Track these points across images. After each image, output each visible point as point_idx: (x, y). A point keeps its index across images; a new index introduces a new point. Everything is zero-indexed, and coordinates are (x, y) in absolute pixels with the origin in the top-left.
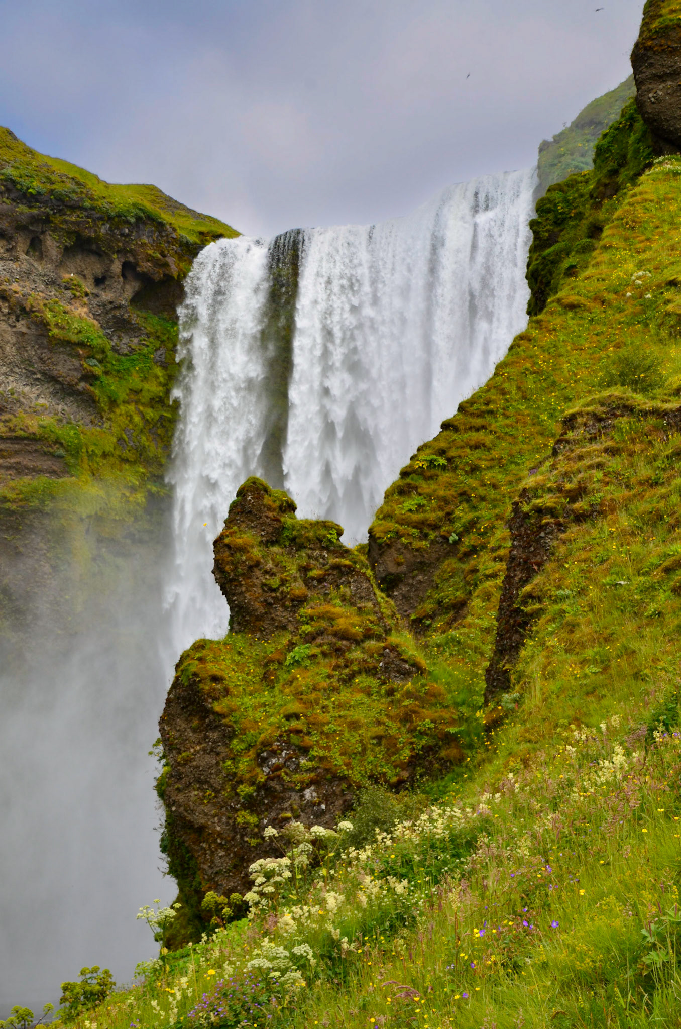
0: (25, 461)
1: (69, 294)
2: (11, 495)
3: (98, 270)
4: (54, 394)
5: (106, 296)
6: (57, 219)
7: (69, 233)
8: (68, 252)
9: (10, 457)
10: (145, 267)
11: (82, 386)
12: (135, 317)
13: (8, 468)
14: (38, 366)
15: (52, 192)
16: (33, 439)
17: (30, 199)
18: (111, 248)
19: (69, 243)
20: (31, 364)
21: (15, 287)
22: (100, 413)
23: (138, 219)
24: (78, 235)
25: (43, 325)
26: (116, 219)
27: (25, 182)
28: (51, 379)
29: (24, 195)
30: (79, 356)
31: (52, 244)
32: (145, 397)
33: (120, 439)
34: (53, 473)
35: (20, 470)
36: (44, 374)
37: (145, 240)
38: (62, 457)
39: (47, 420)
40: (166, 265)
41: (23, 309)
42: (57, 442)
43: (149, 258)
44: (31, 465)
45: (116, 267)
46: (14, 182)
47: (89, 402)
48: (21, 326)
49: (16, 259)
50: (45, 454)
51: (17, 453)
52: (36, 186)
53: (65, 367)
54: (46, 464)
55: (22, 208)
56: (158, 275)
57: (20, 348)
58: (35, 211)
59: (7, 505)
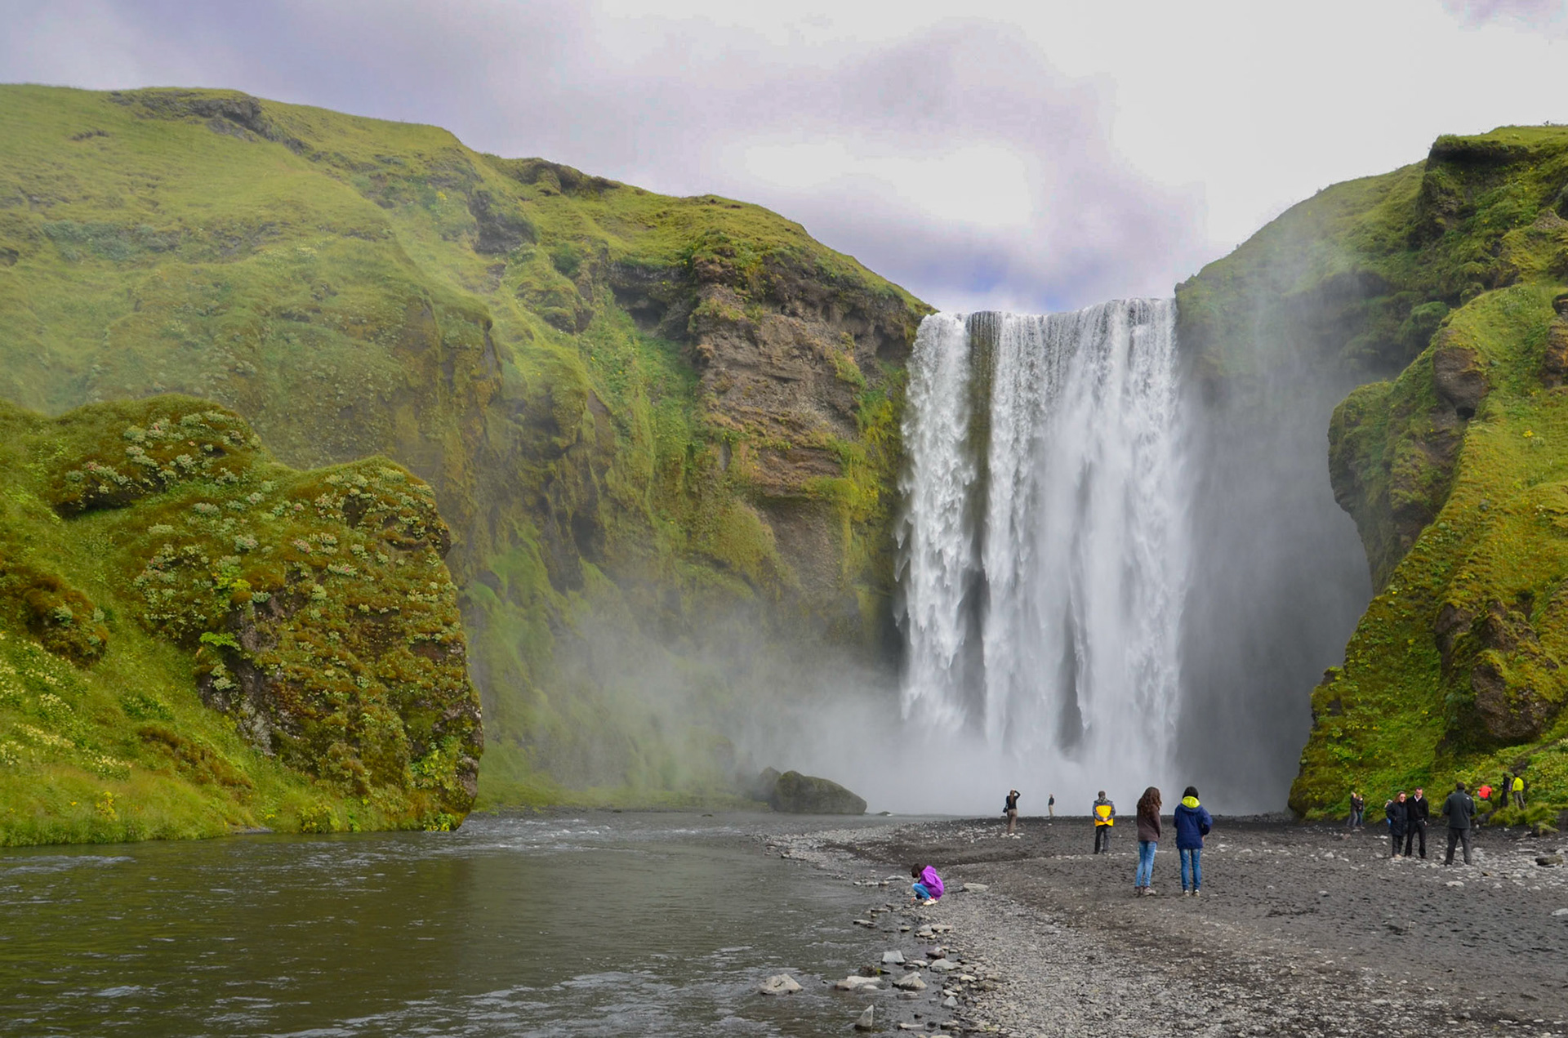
0: (817, 464)
1: (844, 346)
2: (809, 489)
3: (859, 330)
4: (833, 417)
5: (864, 349)
6: (842, 294)
7: (848, 304)
8: (845, 316)
9: (808, 460)
10: (889, 330)
11: (850, 413)
12: (877, 364)
13: (806, 469)
14: (826, 397)
15: (843, 276)
16: (822, 449)
17: (830, 280)
18: (870, 314)
19: (847, 311)
20: (822, 395)
21: (817, 341)
22: (857, 432)
23: (890, 296)
24: (854, 306)
25: (833, 369)
26: (877, 297)
27: (828, 268)
28: (833, 407)
29: (827, 278)
30: (851, 392)
31: (837, 311)
32: (881, 422)
33: (868, 452)
34: (833, 474)
35: (813, 471)
36: (829, 403)
37: (892, 312)
38: (838, 463)
39: (831, 436)
40: (902, 329)
41: (822, 358)
42: (837, 452)
43: (893, 324)
44: (820, 467)
45: (871, 329)
46: (822, 269)
47: (852, 424)
48: (818, 369)
49: (817, 321)
50: (829, 460)
51: (812, 458)
52: (835, 272)
53: (842, 400)
54: (828, 467)
55: (825, 287)
56: (895, 336)
57: (817, 384)
58: (832, 289)
59: (807, 495)
